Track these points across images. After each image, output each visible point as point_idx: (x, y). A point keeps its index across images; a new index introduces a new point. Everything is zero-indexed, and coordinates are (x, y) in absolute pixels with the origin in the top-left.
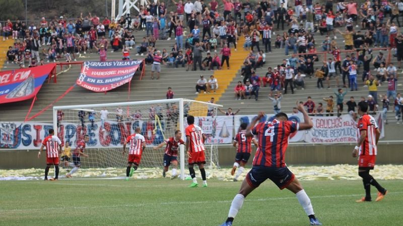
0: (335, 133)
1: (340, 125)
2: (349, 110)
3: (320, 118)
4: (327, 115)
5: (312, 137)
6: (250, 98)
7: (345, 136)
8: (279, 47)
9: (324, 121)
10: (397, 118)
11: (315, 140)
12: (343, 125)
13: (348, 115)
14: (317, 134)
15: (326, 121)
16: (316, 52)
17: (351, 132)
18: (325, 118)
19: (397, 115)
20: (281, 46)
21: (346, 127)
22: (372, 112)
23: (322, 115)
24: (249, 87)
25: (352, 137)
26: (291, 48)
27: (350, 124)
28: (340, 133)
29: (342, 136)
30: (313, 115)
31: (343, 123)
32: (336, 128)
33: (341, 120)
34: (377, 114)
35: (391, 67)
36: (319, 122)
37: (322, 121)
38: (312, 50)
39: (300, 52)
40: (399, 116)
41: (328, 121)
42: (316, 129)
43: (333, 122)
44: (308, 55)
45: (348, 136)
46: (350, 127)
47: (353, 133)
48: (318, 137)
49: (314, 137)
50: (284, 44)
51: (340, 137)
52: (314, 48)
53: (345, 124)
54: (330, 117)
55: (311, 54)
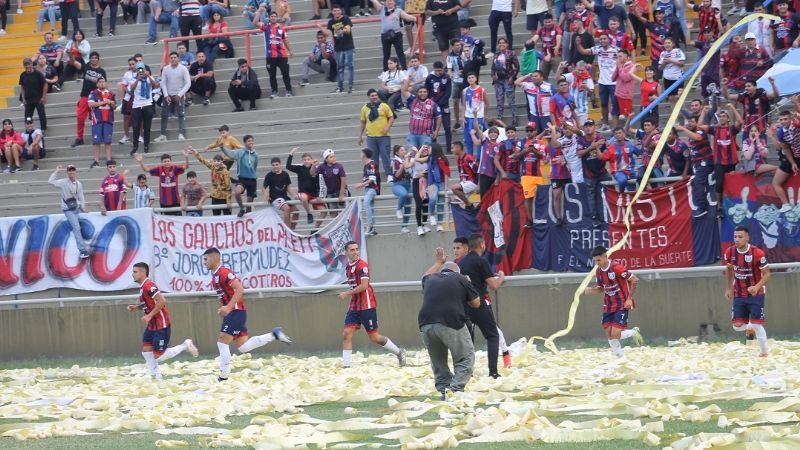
0: (234, 262)
1: (248, 238)
2: (273, 197)
3: (194, 220)
4: (217, 212)
5: (173, 274)
6: (35, 167)
7: (263, 272)
8: (135, 19)
9: (204, 229)
10: (400, 215)
11: (179, 284)
12: (256, 239)
13: (269, 211)
14: (186, 267)
15: (209, 229)
16: (225, 31)
17: (278, 258)
18: (209, 220)
19: (400, 208)
20: (139, 15)
21: (264, 245)
22: (336, 199)
23: (200, 212)
24: (33, 135)
25: (281, 272)
26: (165, 22)
27: (276, 236)
28: (248, 261)
29: (255, 271)
30: (178, 213)
31: (255, 233)
32: (237, 249)
33: (250, 226)
34: (347, 204)
35: (416, 68)
36: (193, 232)
37: (199, 228)
38: (216, 26)
39: (185, 33)
40: (408, 210)
41: (215, 228)
42: (183, 251)
43: (230, 231)
44: (207, 39)
45: (270, 271)
46: (275, 245)
47: (283, 263)
48: (189, 276)
49: (177, 276)
50: (147, 11)
51: (248, 275)
52: (221, 21)
53: (263, 235)
54: (222, 218)
55: (214, 38)
